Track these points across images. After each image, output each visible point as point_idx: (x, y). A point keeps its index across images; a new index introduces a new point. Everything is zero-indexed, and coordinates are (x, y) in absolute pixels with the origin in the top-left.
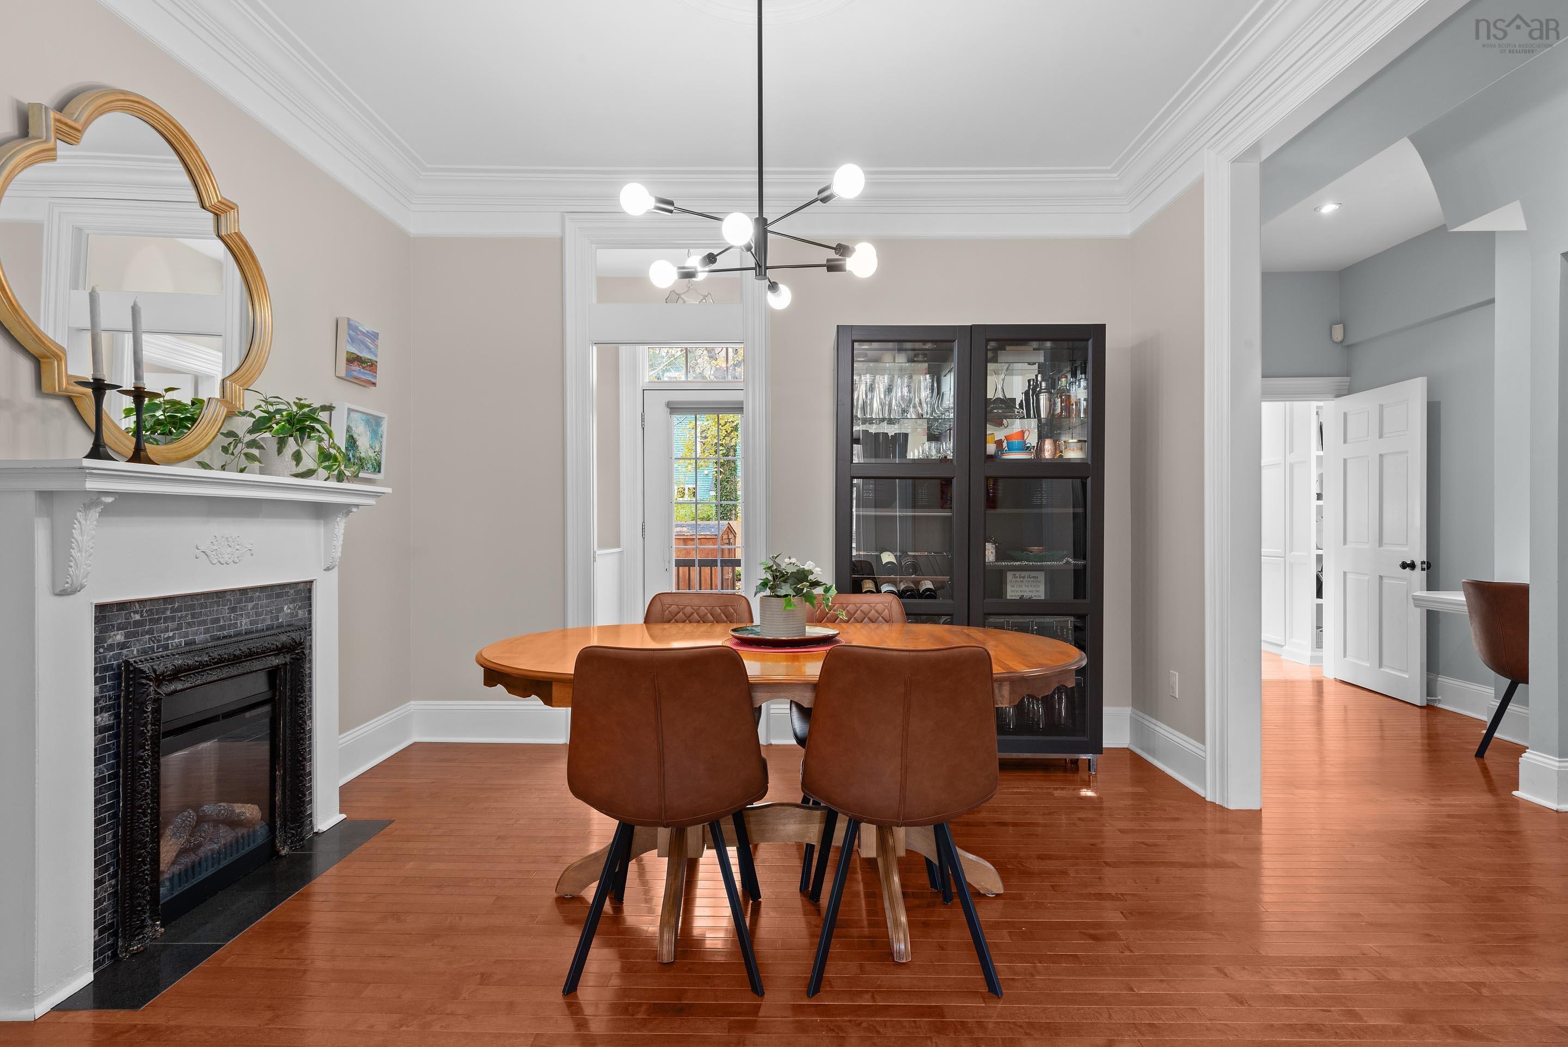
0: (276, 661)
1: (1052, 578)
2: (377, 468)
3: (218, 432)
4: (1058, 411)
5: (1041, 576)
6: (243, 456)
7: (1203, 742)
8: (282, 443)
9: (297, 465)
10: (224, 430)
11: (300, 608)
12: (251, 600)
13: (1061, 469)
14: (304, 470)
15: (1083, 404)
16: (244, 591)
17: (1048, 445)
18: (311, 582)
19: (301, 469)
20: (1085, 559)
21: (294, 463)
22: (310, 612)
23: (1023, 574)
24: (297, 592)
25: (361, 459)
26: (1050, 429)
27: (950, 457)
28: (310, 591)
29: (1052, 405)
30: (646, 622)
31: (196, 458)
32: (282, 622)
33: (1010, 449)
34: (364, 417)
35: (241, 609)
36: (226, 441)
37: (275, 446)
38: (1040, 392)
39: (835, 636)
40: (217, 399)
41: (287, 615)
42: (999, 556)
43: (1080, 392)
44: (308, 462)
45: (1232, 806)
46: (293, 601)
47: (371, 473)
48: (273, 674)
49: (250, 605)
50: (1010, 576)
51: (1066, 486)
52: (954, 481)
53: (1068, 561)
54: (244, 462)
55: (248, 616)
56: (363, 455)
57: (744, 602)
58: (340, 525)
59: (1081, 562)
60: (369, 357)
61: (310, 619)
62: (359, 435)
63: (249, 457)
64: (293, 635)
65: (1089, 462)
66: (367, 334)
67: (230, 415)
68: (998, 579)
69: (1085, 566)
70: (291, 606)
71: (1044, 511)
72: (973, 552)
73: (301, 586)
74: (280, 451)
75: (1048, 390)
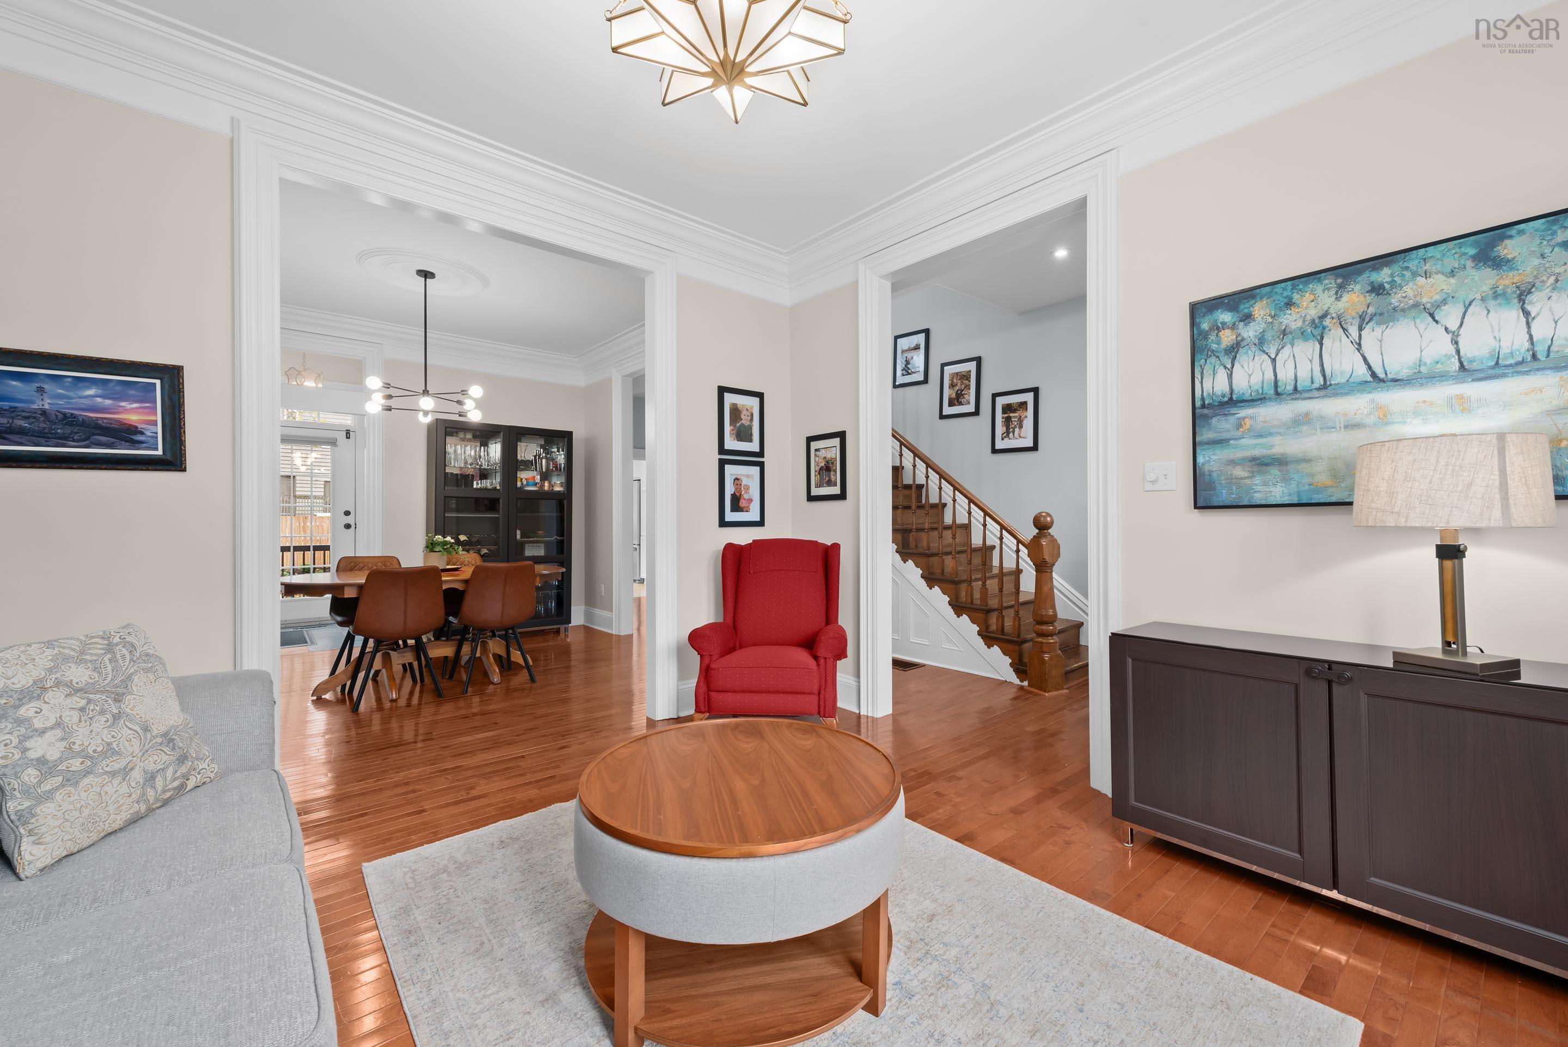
1: (547, 545)
4: (552, 468)
5: (542, 545)
7: (612, 612)
13: (551, 495)
15: (563, 465)
17: (546, 484)
20: (563, 536)
23: (534, 544)
26: (545, 476)
27: (498, 488)
29: (548, 465)
30: (337, 571)
33: (528, 485)
38: (542, 458)
39: (460, 568)
42: (522, 537)
43: (561, 458)
45: (622, 634)
50: (527, 546)
51: (553, 504)
52: (501, 500)
53: (555, 538)
57: (395, 561)
59: (562, 538)
65: (566, 492)
68: (521, 546)
69: (563, 540)
71: (541, 514)
72: (510, 534)
75: (546, 458)
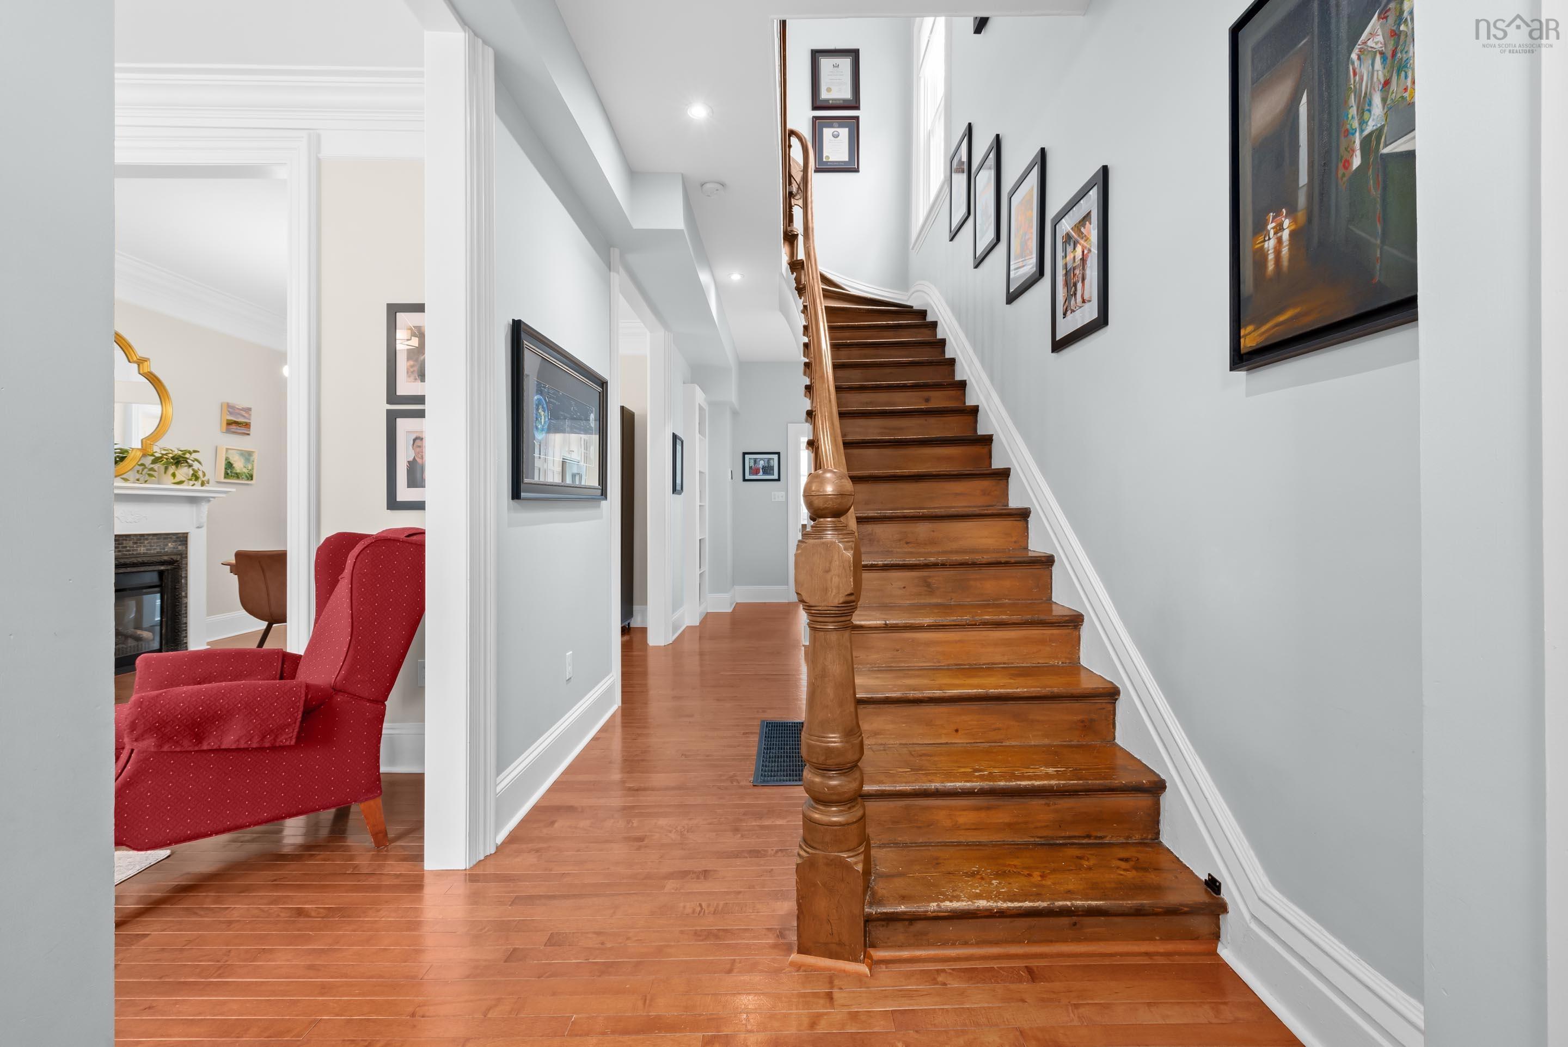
0: (162, 568)
2: (251, 477)
3: (137, 463)
6: (147, 475)
8: (166, 469)
9: (174, 478)
10: (139, 463)
11: (179, 545)
12: (147, 539)
14: (178, 480)
16: (142, 535)
18: (187, 533)
19: (177, 480)
21: (172, 478)
22: (187, 547)
24: (177, 538)
25: (237, 474)
28: (187, 537)
31: (123, 476)
32: (167, 551)
34: (239, 452)
35: (140, 543)
36: (140, 468)
37: (163, 470)
40: (138, 449)
41: (170, 548)
44: (179, 477)
46: (175, 541)
47: (245, 480)
48: (161, 573)
49: (146, 542)
54: (147, 477)
55: (145, 546)
56: (238, 471)
58: (205, 507)
60: (243, 421)
61: (187, 551)
62: (234, 461)
63: (150, 475)
64: (172, 557)
66: (243, 409)
67: (144, 455)
70: (173, 544)
73: (180, 535)
74: (165, 473)
